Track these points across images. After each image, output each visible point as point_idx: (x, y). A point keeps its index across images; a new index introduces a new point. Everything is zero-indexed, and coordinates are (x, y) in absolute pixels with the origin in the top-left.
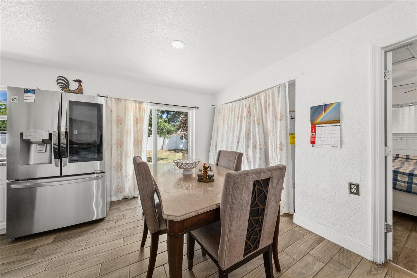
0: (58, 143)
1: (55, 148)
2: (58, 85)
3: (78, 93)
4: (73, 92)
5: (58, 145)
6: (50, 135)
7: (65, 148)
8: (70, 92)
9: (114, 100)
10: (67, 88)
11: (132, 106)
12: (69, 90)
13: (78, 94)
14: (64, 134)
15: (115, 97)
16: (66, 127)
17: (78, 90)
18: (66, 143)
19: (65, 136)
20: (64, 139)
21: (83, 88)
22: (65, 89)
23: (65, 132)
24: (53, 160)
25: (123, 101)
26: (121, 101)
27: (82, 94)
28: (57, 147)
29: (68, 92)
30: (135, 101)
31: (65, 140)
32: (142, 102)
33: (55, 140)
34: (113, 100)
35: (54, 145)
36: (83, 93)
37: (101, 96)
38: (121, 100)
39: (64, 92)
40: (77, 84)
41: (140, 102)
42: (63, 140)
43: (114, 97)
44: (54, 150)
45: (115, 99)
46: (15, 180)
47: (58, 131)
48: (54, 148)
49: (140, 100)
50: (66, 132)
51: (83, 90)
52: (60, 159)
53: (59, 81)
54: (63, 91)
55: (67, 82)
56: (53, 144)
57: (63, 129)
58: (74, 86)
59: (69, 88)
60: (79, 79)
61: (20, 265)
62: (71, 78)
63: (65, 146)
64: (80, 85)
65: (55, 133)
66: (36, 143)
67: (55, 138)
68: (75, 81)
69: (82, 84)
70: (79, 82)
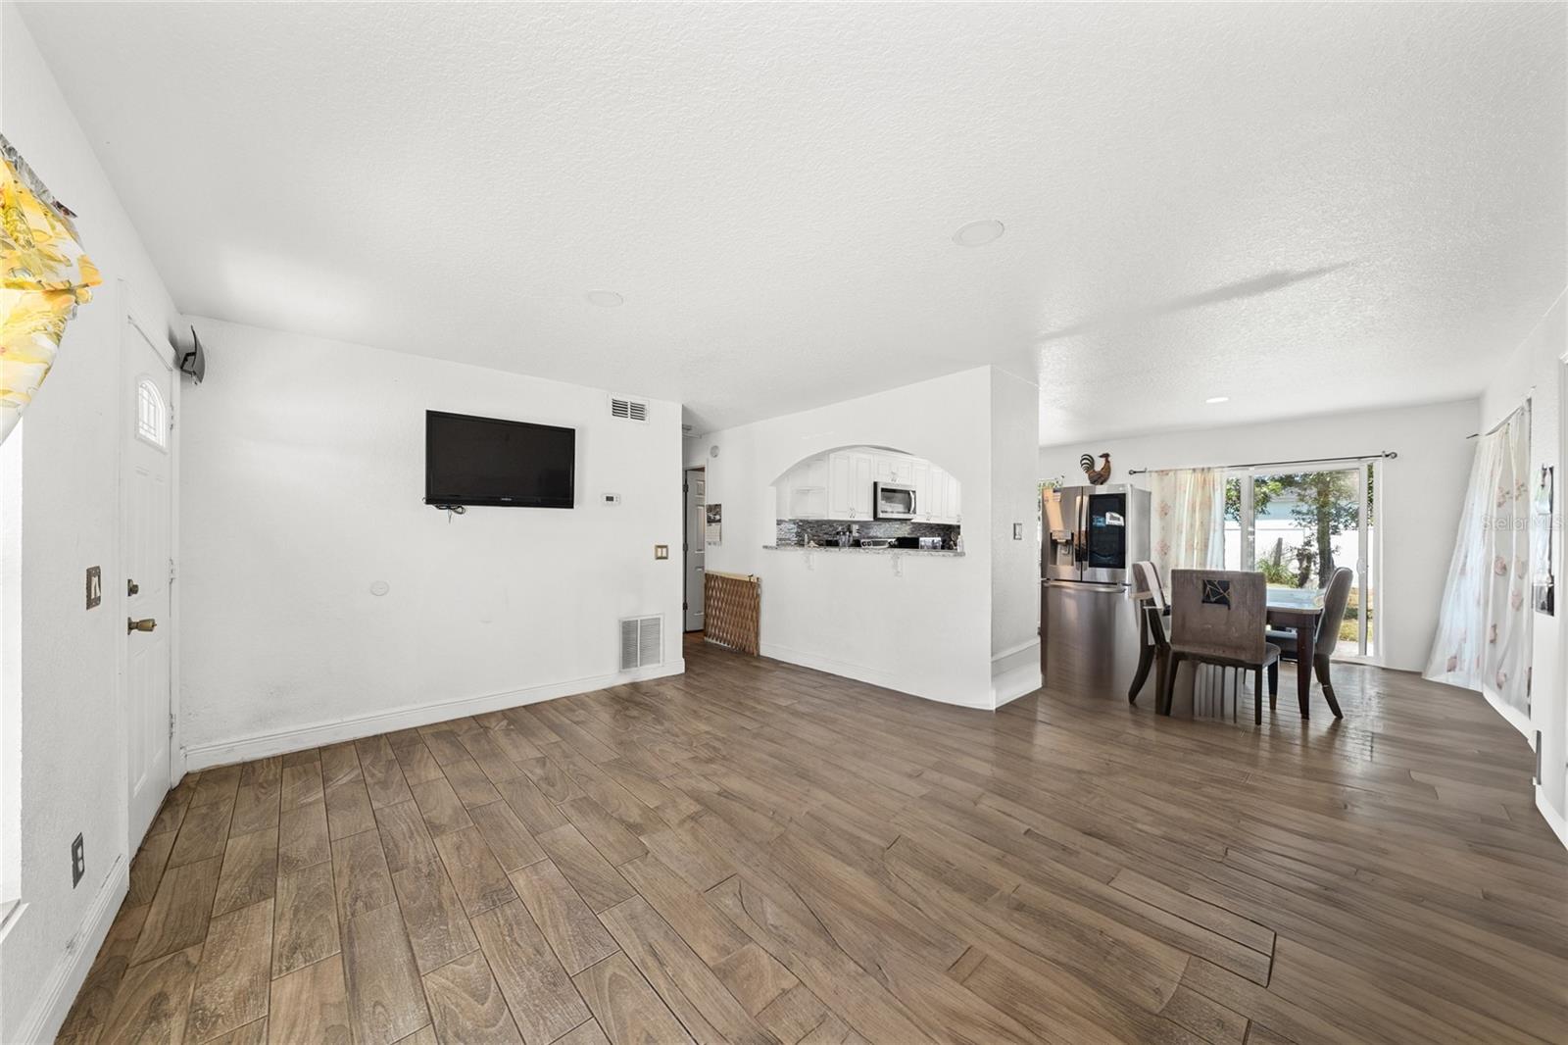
0: (1079, 544)
2: (1083, 471)
5: (1078, 546)
6: (1073, 534)
9: (1156, 474)
10: (1091, 470)
11: (1188, 480)
12: (1095, 470)
15: (1160, 468)
16: (1087, 526)
17: (1104, 470)
19: (1085, 536)
22: (1089, 474)
23: (1085, 532)
24: (1074, 562)
25: (1171, 474)
26: (1167, 474)
28: (1077, 548)
30: (1194, 470)
31: (1085, 542)
32: (1209, 469)
33: (1076, 541)
34: (1154, 475)
35: (1075, 546)
37: (1135, 472)
38: (1169, 472)
41: (1206, 470)
42: (1083, 541)
44: (1075, 552)
45: (1157, 472)
46: (1046, 578)
47: (1079, 531)
48: (1075, 549)
49: (1206, 466)
51: (1109, 471)
52: (1081, 562)
53: (1084, 461)
55: (1092, 462)
57: (1083, 528)
60: (1105, 452)
62: (1096, 454)
63: (1085, 548)
64: (1107, 462)
65: (1076, 533)
66: (1061, 543)
67: (1076, 538)
68: (1101, 456)
69: (1110, 459)
70: (1106, 456)
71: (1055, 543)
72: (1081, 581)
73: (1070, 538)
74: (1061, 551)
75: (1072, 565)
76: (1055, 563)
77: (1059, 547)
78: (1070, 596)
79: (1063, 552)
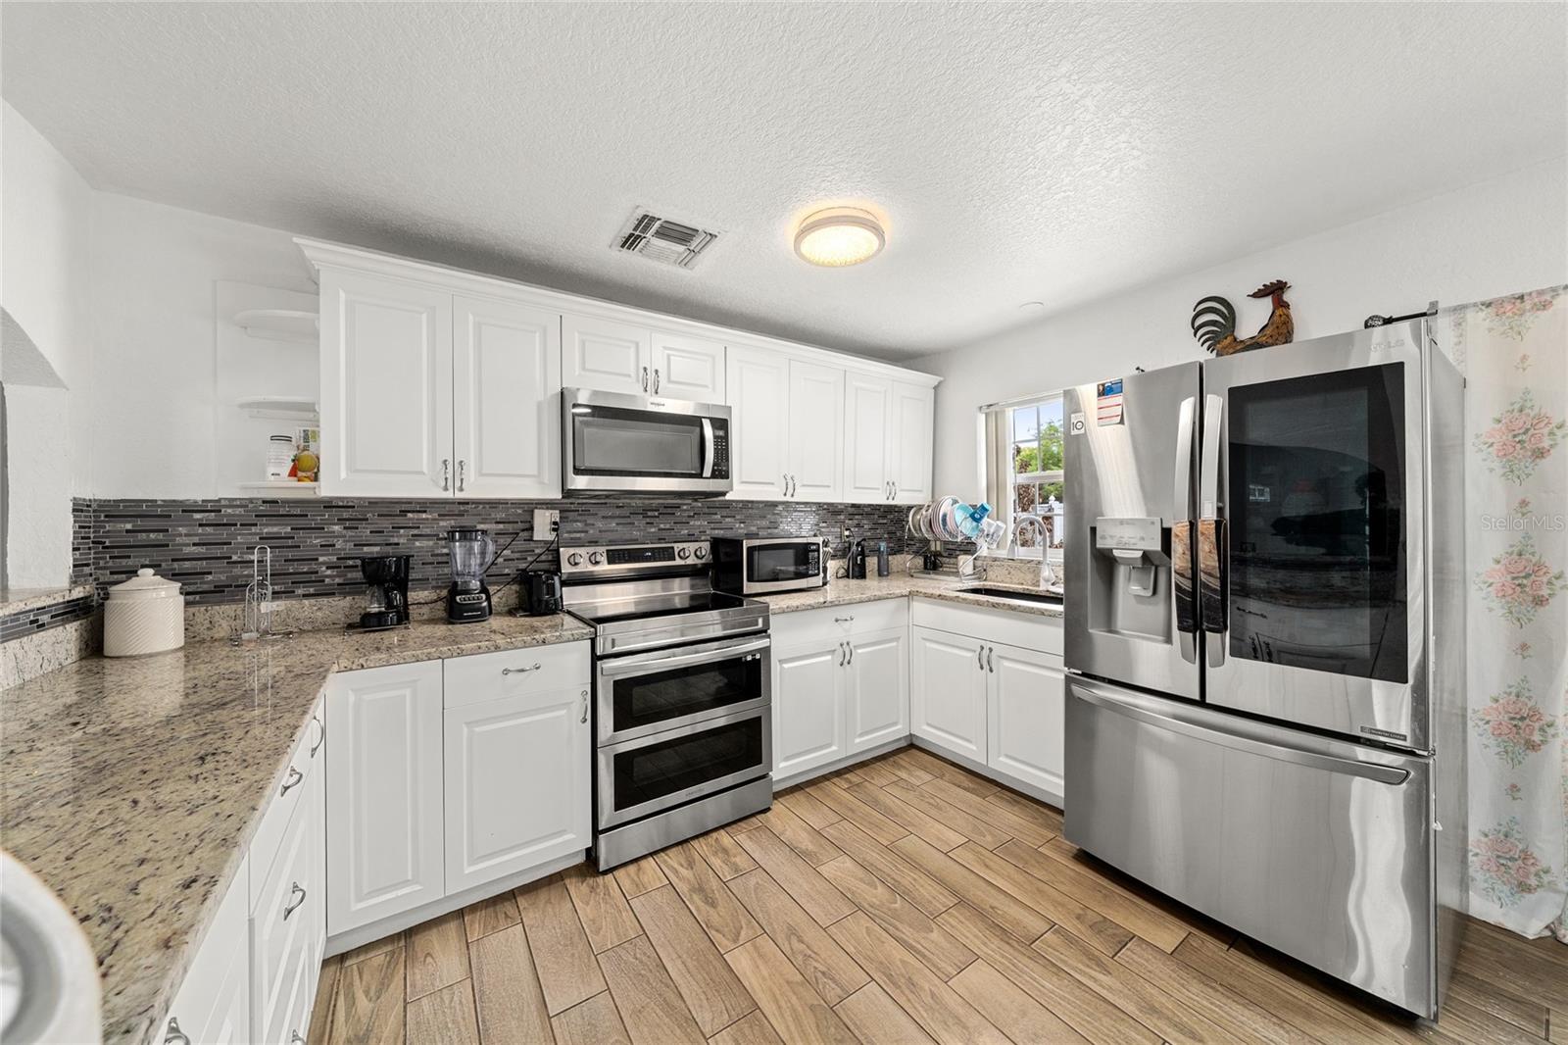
0: (1192, 568)
1: (1180, 587)
2: (1195, 335)
3: (1270, 341)
4: (1254, 344)
5: (1190, 576)
6: (1166, 534)
7: (1214, 591)
8: (1239, 348)
9: (1484, 315)
10: (1226, 338)
12: (1235, 339)
13: (1272, 345)
14: (1213, 531)
15: (1487, 298)
16: (1221, 504)
17: (1268, 332)
18: (1218, 570)
19: (1214, 540)
20: (1210, 552)
21: (1293, 312)
22: (1219, 343)
23: (1214, 526)
24: (1176, 632)
27: (1286, 342)
28: (1187, 585)
29: (1231, 351)
31: (1216, 558)
33: (1179, 559)
34: (1477, 319)
35: (1178, 574)
36: (1295, 336)
37: (1388, 321)
38: (1548, 297)
39: (1218, 355)
40: (1266, 305)
42: (1208, 558)
43: (1483, 299)
44: (1177, 596)
45: (1489, 305)
46: (1080, 672)
47: (1190, 522)
48: (1178, 587)
50: (1218, 524)
51: (1294, 321)
52: (1198, 634)
54: (1215, 352)
55: (1225, 311)
56: (1175, 572)
57: (1209, 512)
58: (1253, 318)
59: (1235, 334)
61: (1082, 967)
62: (1237, 290)
63: (1215, 584)
64: (1281, 304)
65: (1180, 530)
66: (1127, 561)
67: (1179, 547)
68: (1259, 295)
69: (1287, 297)
70: (1275, 291)
71: (1107, 563)
72: (1202, 703)
73: (1156, 546)
74: (1129, 589)
75: (1169, 640)
76: (1109, 626)
77: (1122, 572)
78: (1160, 747)
79: (1136, 588)
